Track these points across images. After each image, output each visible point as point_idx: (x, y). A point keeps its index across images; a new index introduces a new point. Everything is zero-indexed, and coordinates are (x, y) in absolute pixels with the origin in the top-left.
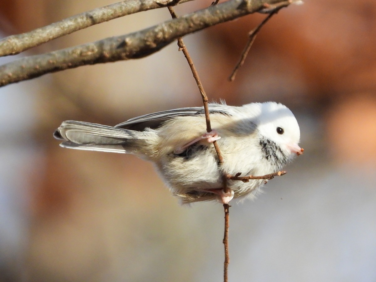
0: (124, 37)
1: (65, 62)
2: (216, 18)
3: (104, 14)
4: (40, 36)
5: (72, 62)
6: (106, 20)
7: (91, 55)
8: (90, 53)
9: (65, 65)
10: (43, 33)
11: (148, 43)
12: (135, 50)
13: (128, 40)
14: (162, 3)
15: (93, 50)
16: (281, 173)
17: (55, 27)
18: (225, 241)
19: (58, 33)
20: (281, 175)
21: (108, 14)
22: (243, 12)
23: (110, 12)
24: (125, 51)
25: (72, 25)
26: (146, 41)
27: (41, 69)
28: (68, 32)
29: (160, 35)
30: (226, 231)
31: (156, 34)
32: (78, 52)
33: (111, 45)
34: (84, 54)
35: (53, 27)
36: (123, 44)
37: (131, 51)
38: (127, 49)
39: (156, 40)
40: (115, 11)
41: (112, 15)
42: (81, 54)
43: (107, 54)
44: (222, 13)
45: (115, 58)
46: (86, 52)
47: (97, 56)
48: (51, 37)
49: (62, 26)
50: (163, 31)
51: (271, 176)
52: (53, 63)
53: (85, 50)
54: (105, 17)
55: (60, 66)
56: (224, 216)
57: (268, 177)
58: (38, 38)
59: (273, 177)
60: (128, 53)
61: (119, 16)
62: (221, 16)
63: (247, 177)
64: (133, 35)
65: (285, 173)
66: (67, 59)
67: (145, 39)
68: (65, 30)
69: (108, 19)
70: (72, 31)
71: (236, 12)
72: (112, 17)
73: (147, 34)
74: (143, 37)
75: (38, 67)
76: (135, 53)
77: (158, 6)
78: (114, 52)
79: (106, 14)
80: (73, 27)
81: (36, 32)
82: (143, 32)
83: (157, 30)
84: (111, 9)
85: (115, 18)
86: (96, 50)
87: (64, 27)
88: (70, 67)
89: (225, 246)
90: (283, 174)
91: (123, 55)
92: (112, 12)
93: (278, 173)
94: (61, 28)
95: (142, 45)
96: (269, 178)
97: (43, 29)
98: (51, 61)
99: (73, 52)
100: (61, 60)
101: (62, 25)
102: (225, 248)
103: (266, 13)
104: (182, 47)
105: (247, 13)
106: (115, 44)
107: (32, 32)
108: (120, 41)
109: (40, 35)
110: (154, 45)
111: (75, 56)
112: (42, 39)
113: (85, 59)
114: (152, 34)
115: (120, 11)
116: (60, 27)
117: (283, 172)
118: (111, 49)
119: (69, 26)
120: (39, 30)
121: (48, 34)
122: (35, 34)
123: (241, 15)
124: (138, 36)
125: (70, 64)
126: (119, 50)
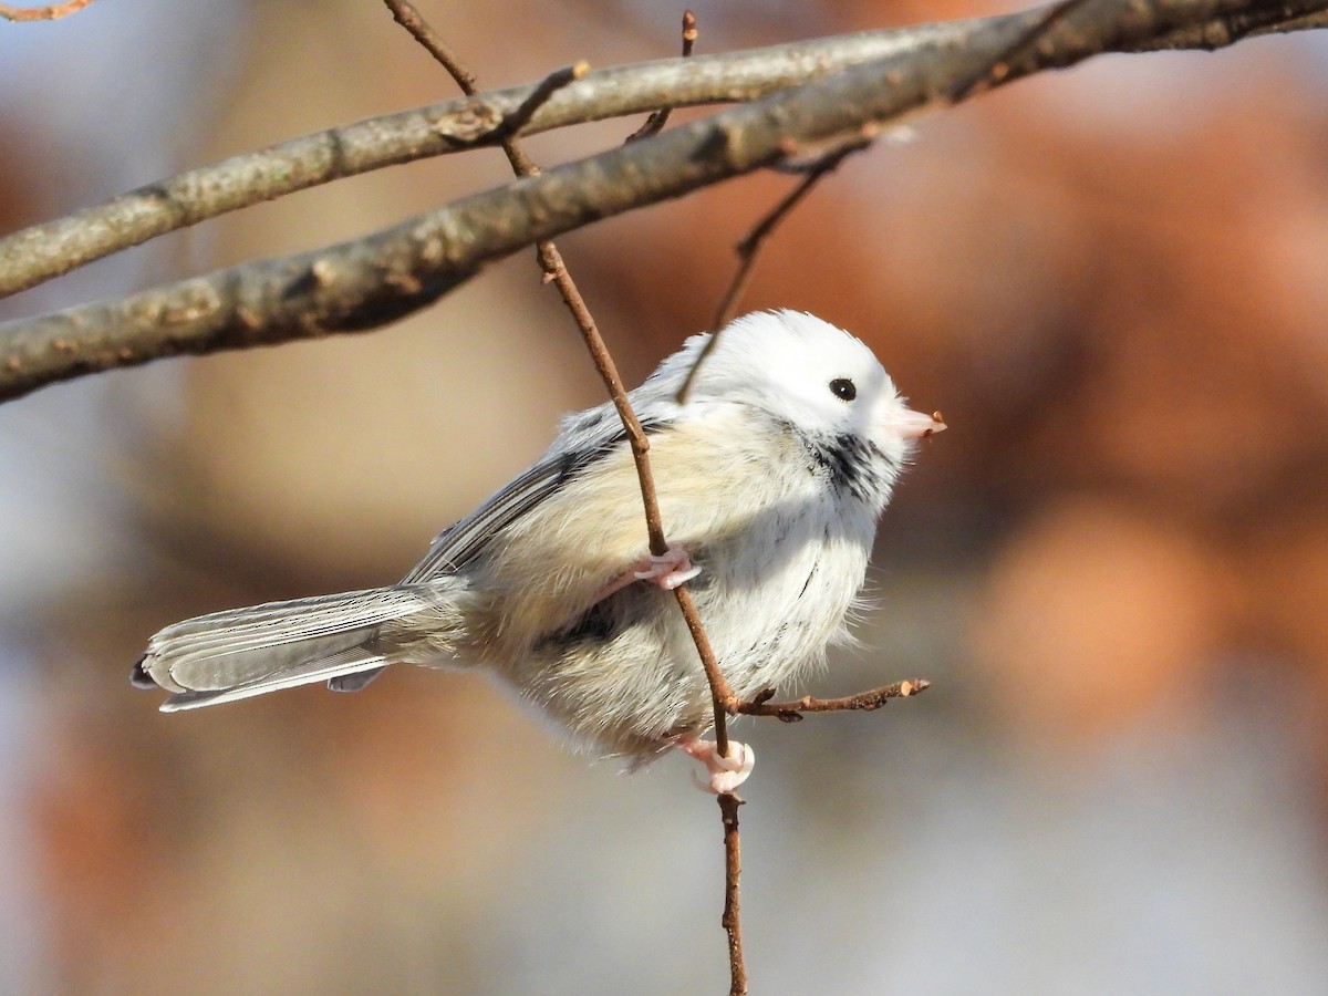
0: (311, 257)
1: (107, 344)
2: (624, 192)
3: (259, 175)
4: (36, 255)
5: (132, 343)
6: (266, 195)
7: (201, 319)
8: (193, 314)
9: (107, 356)
10: (47, 243)
11: (392, 279)
12: (346, 303)
13: (324, 269)
14: (459, 136)
15: (203, 305)
16: (910, 687)
17: (90, 224)
18: (729, 920)
19: (99, 241)
20: (913, 693)
21: (272, 177)
22: (716, 168)
23: (280, 169)
24: (313, 307)
25: (147, 215)
26: (382, 272)
27: (26, 371)
28: (135, 241)
29: (433, 251)
30: (731, 888)
31: (419, 246)
32: (154, 310)
33: (267, 286)
34: (173, 318)
35: (83, 223)
36: (307, 283)
37: (333, 307)
38: (322, 298)
39: (419, 268)
40: (298, 164)
41: (287, 177)
42: (164, 316)
43: (252, 318)
44: (643, 172)
45: (281, 331)
46: (181, 312)
47: (220, 323)
48: (76, 256)
49: (113, 220)
50: (441, 235)
51: (876, 698)
52: (68, 351)
53: (176, 304)
54: (264, 186)
55: (90, 358)
56: (723, 836)
57: (868, 704)
58: (32, 259)
59: (884, 702)
60: (323, 314)
61: (311, 183)
62: (639, 182)
63: (795, 706)
64: (342, 250)
65: (925, 688)
66: (115, 336)
67: (383, 263)
68: (126, 230)
69: (274, 193)
70: (148, 235)
71: (693, 170)
72: (285, 185)
73: (389, 249)
74: (373, 256)
75: (15, 362)
76: (348, 312)
77: (446, 145)
78: (276, 308)
79: (265, 177)
80: (152, 222)
81: (22, 241)
82: (373, 241)
83: (420, 233)
84: (284, 158)
85: (296, 188)
86: (215, 303)
87: (119, 221)
88: (124, 363)
89: (730, 937)
90: (916, 689)
91: (308, 319)
92: (288, 169)
93: (900, 687)
94: (111, 226)
95: (371, 284)
96: (872, 706)
97: (46, 231)
98: (61, 344)
99: (137, 312)
100: (95, 338)
101: (113, 214)
102: (732, 944)
103: (799, 170)
104: (552, 270)
105: (729, 172)
106: (279, 283)
107: (10, 238)
108: (297, 269)
109: (39, 248)
110: (412, 286)
111: (144, 323)
112: (43, 263)
113: (179, 332)
114: (405, 247)
115: (316, 165)
116: (106, 222)
117: (916, 682)
118: (266, 300)
119: (138, 218)
120: (35, 234)
121: (64, 248)
122: (19, 247)
123: (709, 180)
124: (357, 254)
125: (126, 353)
126: (293, 304)
